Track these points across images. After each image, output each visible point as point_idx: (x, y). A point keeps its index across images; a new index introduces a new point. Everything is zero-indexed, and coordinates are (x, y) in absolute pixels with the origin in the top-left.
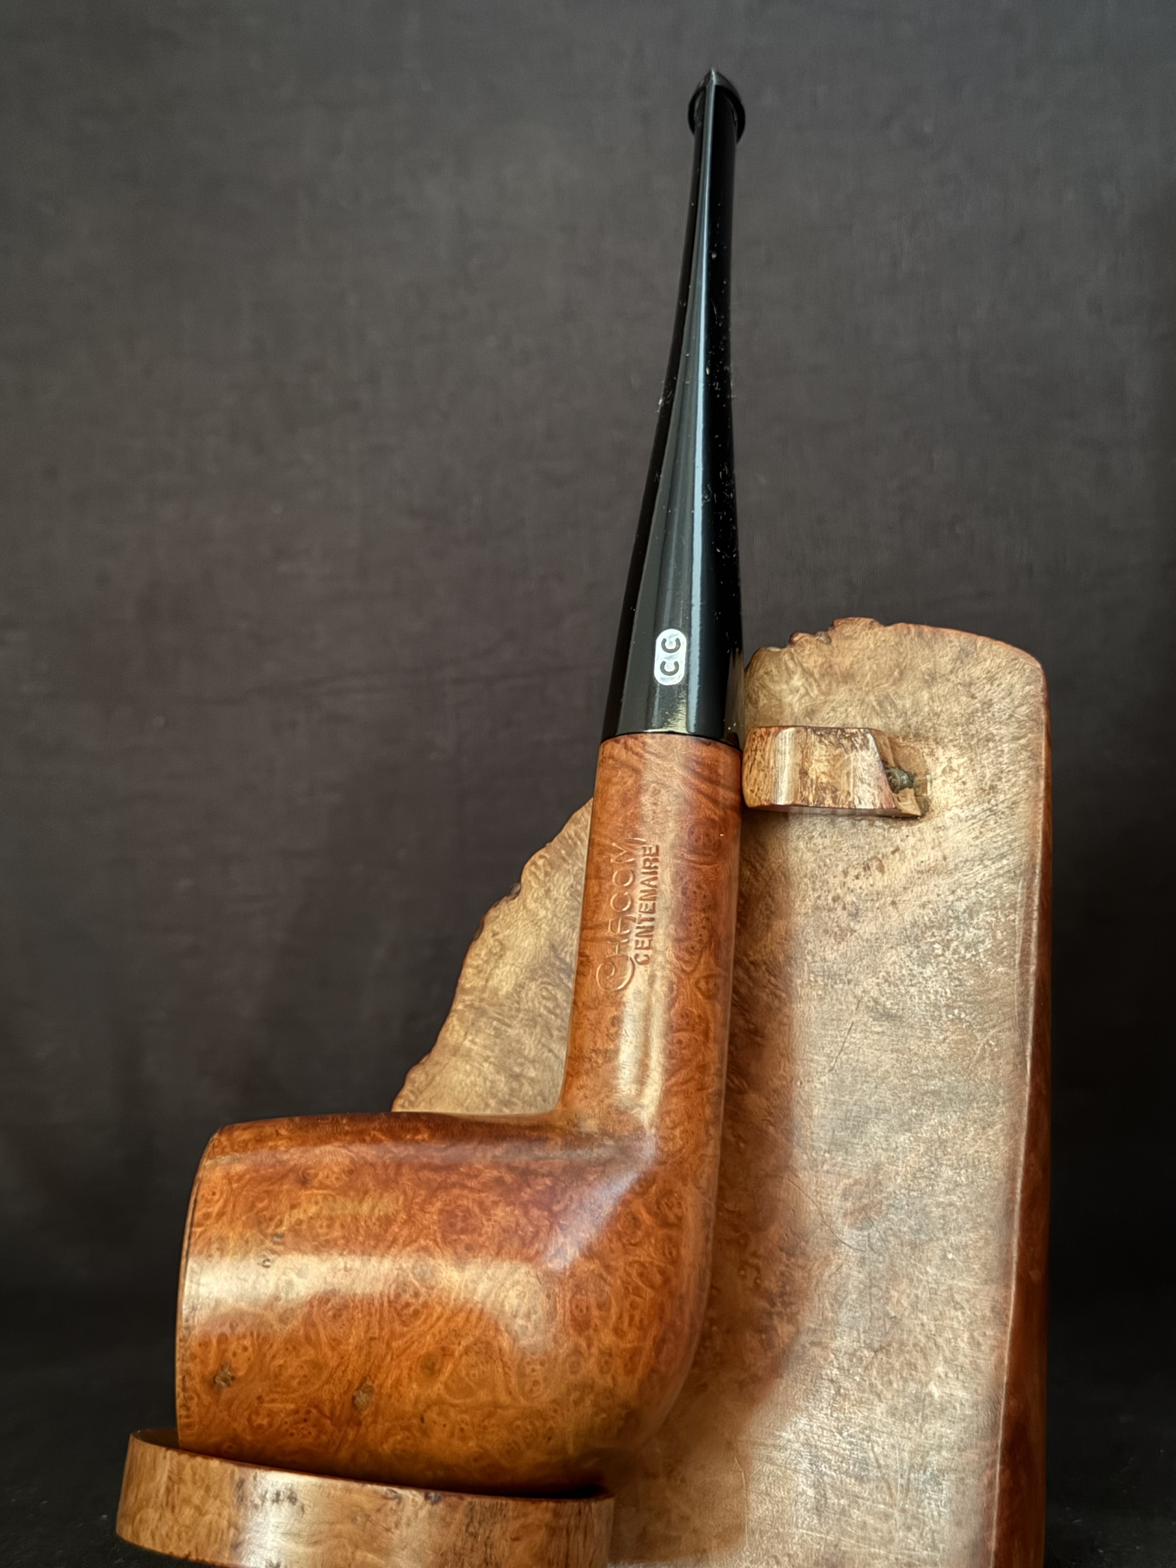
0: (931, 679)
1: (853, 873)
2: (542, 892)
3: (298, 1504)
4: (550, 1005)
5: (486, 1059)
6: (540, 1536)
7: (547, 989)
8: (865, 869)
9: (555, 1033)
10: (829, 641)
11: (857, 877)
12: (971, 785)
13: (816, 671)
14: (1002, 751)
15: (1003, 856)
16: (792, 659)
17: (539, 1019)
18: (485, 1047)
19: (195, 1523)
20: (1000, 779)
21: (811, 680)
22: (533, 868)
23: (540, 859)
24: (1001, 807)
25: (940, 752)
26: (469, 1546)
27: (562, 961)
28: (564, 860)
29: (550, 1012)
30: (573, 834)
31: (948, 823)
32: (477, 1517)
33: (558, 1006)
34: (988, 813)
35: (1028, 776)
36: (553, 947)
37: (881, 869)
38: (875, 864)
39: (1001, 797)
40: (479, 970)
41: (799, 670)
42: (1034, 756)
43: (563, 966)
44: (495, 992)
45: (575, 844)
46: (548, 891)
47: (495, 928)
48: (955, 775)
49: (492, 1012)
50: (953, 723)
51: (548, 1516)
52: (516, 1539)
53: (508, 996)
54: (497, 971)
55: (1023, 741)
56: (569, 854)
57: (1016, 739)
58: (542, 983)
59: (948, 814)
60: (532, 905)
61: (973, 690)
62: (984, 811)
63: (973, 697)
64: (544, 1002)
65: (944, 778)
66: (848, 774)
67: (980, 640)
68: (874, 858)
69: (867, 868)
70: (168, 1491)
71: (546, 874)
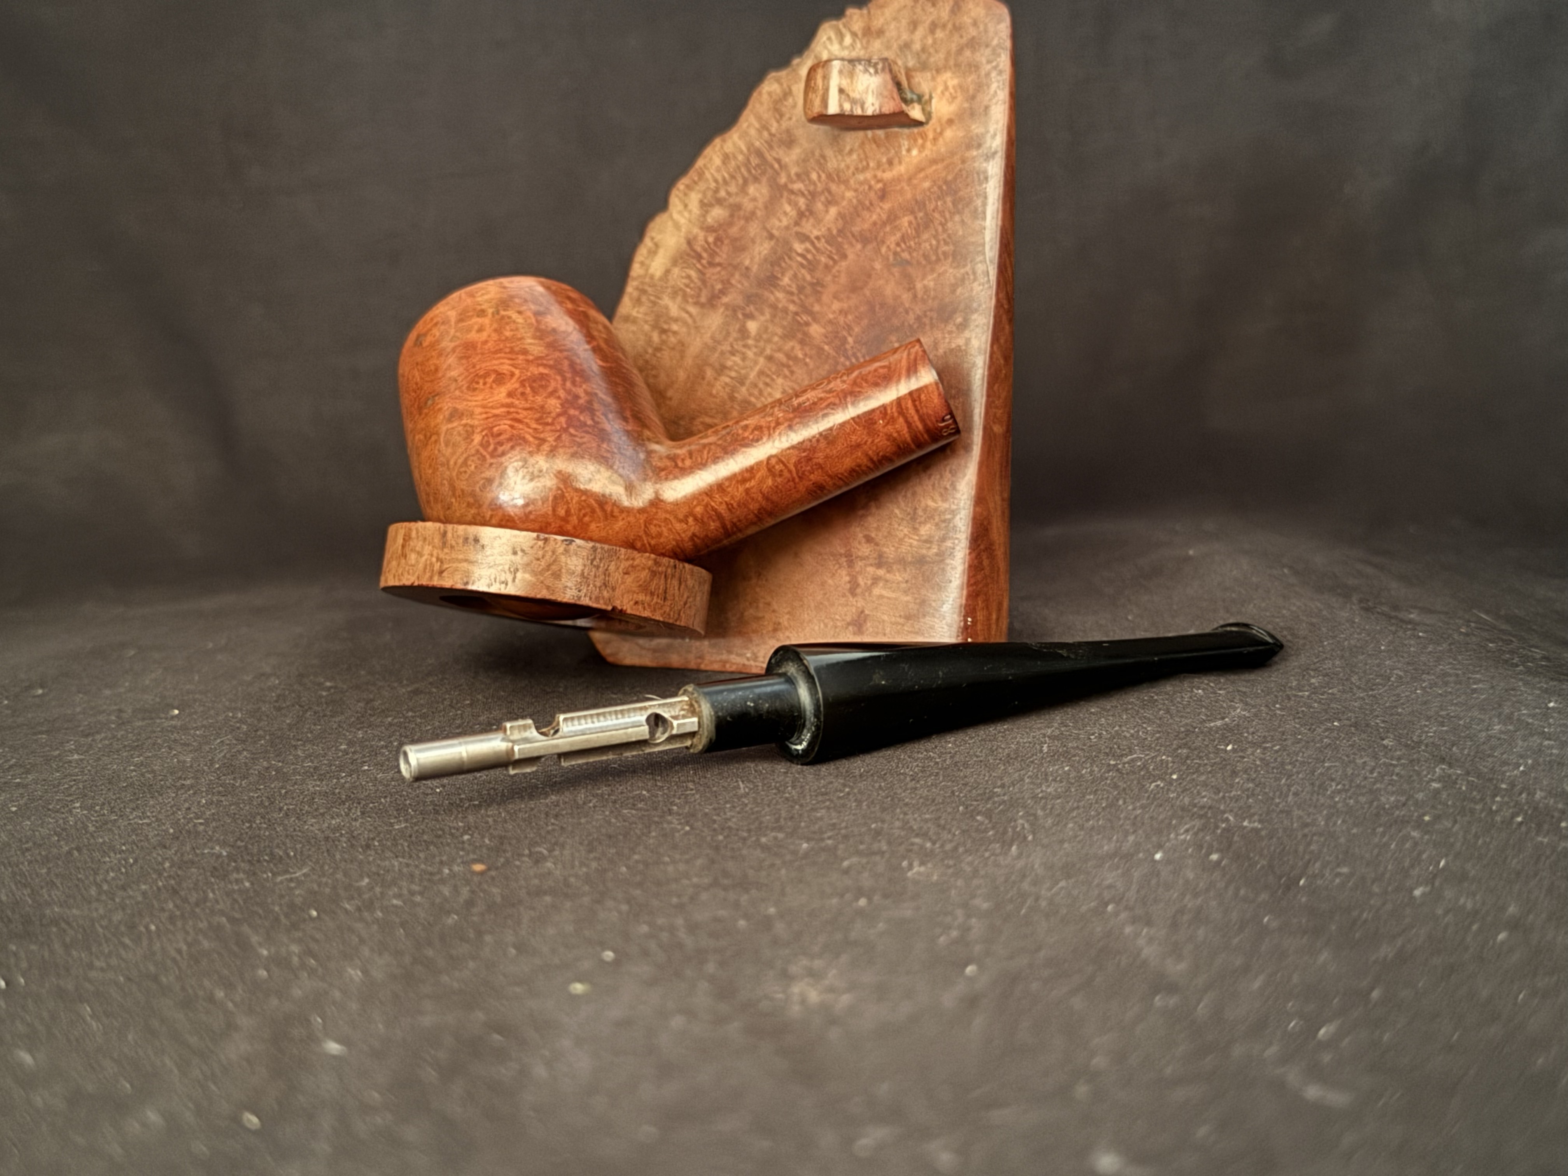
0: (935, 28)
2: (682, 207)
3: (480, 544)
4: (687, 281)
5: (646, 322)
6: (644, 575)
7: (685, 272)
9: (690, 300)
10: (869, 9)
12: (960, 97)
13: (860, 32)
15: (979, 145)
16: (845, 26)
18: (646, 314)
19: (417, 562)
20: (978, 91)
21: (857, 39)
22: (677, 192)
23: (681, 185)
24: (979, 111)
25: (939, 77)
26: (592, 574)
27: (695, 251)
28: (696, 182)
29: (687, 286)
30: (702, 165)
31: (944, 126)
32: (599, 556)
33: (692, 281)
34: (970, 116)
36: (688, 243)
37: (900, 162)
39: (979, 103)
40: (642, 264)
41: (849, 33)
42: (1004, 72)
43: (696, 255)
44: (652, 277)
45: (703, 172)
46: (686, 206)
47: (652, 234)
48: (949, 92)
49: (650, 290)
50: (948, 56)
51: (650, 563)
52: (626, 573)
53: (661, 279)
54: (653, 263)
55: (994, 63)
56: (699, 178)
57: (989, 62)
58: (682, 267)
59: (944, 120)
60: (676, 216)
62: (968, 114)
64: (683, 280)
65: (941, 96)
66: (873, 91)
70: (403, 546)
71: (685, 194)
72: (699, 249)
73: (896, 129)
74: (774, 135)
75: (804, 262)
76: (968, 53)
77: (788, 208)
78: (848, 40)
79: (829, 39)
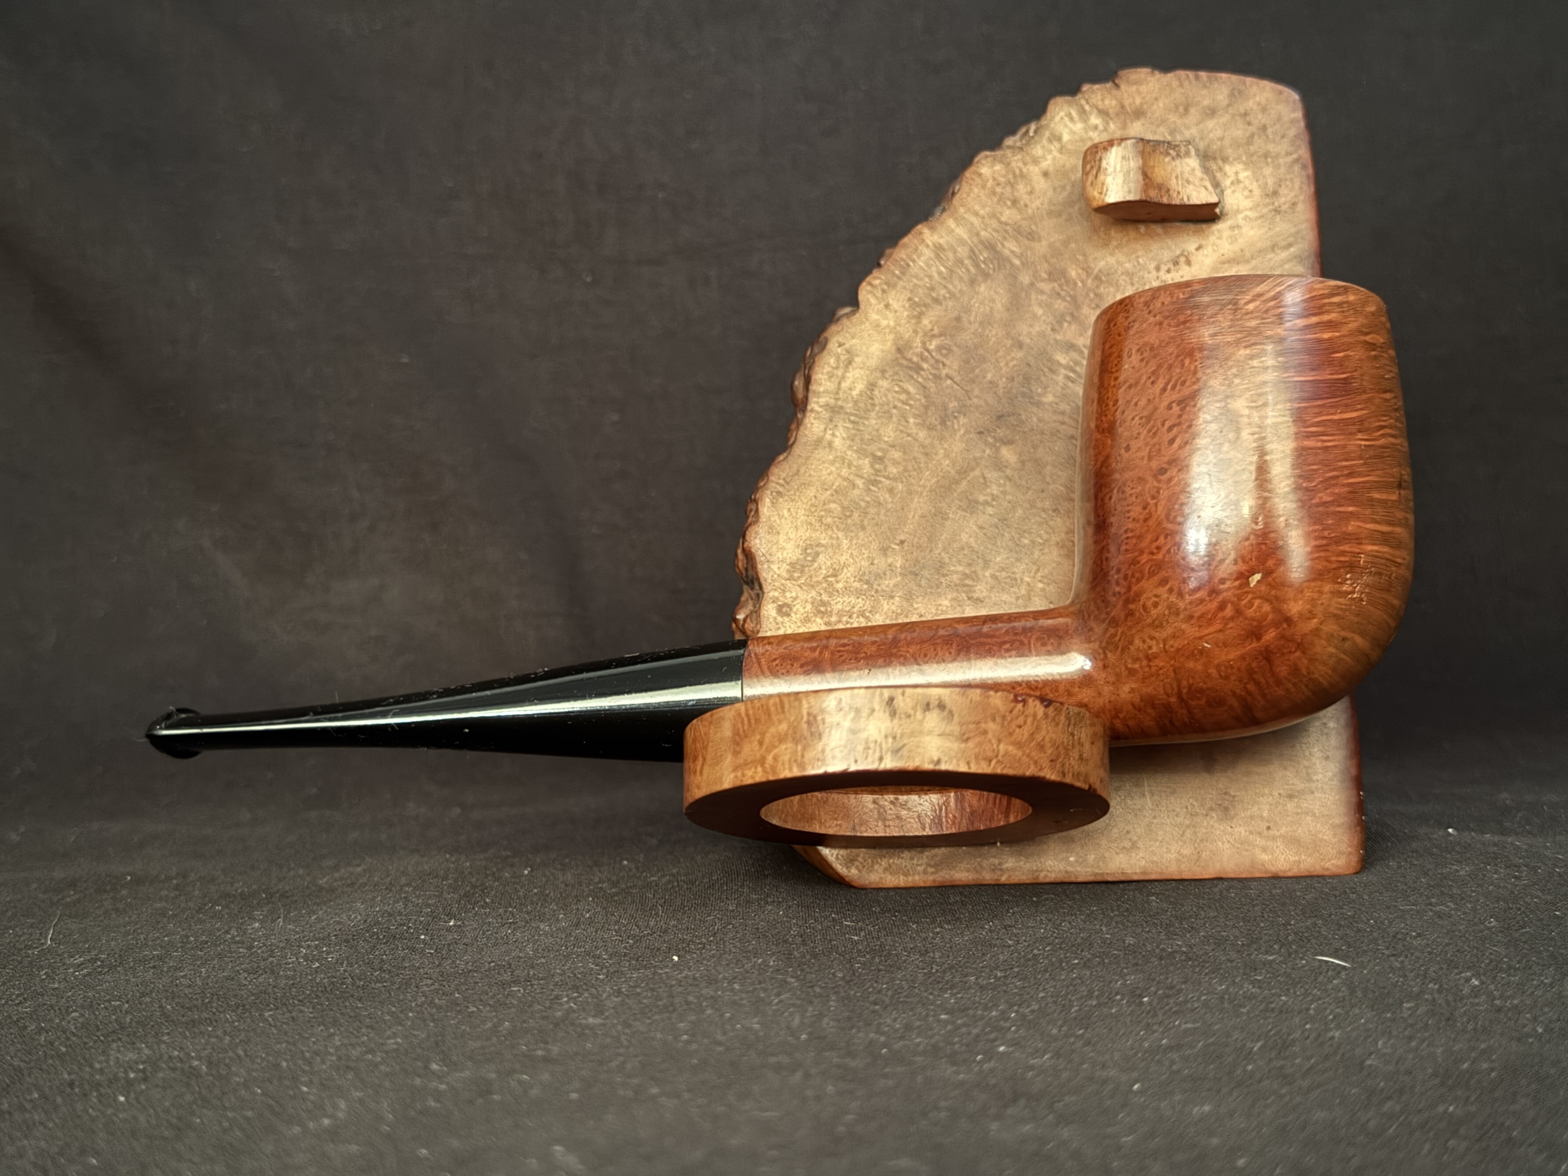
0: (1211, 112)
1: (1164, 268)
2: (882, 306)
3: (947, 710)
4: (903, 397)
5: (848, 448)
7: (900, 386)
8: (1174, 265)
9: (912, 420)
10: (1117, 86)
11: (1169, 271)
12: (1257, 192)
13: (1111, 111)
14: (1280, 165)
15: (1290, 245)
16: (1088, 103)
17: (894, 411)
18: (845, 438)
20: (1280, 186)
21: (1107, 119)
22: (869, 288)
23: (876, 279)
24: (1284, 208)
25: (1227, 168)
26: (1070, 742)
27: (910, 360)
28: (899, 278)
29: (904, 403)
30: (904, 257)
31: (1241, 222)
32: (1073, 722)
33: (911, 397)
34: (1273, 213)
35: (1302, 182)
36: (899, 350)
37: (1188, 263)
38: (1182, 259)
39: (1283, 200)
40: (831, 376)
41: (1095, 111)
42: (1304, 167)
43: (912, 366)
44: (849, 392)
45: (908, 265)
46: (886, 305)
47: (840, 339)
48: (1242, 185)
49: (847, 407)
50: (1236, 145)
51: (1102, 730)
53: (862, 394)
54: (848, 375)
55: (1295, 156)
56: (903, 273)
57: (1288, 154)
58: (893, 380)
59: (1241, 216)
60: (873, 317)
61: (1248, 118)
62: (1270, 211)
63: (1249, 124)
64: (897, 396)
65: (1233, 188)
66: (1177, 177)
67: (1249, 80)
68: (1182, 254)
69: (1176, 263)
71: (884, 291)
72: (915, 359)
73: (1178, 224)
74: (1006, 224)
75: (1072, 375)
76: (1258, 142)
77: (1040, 312)
78: (1095, 120)
79: (1069, 115)
